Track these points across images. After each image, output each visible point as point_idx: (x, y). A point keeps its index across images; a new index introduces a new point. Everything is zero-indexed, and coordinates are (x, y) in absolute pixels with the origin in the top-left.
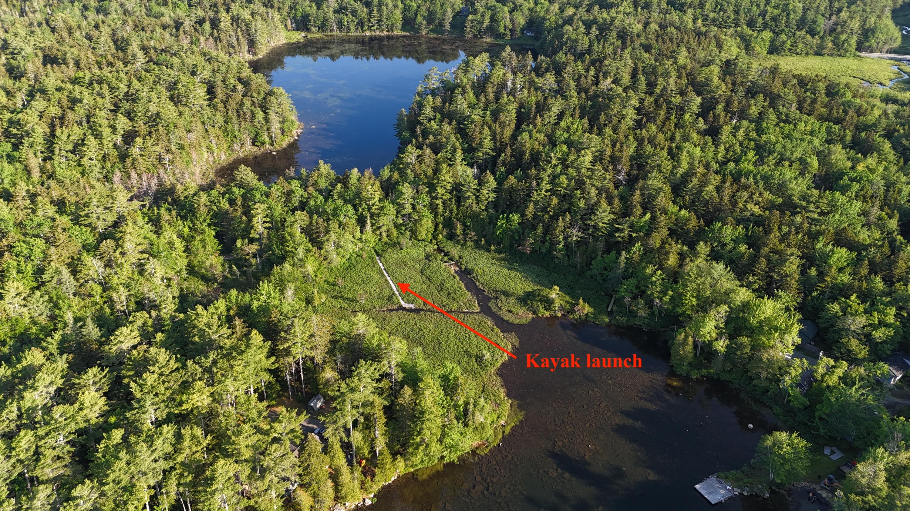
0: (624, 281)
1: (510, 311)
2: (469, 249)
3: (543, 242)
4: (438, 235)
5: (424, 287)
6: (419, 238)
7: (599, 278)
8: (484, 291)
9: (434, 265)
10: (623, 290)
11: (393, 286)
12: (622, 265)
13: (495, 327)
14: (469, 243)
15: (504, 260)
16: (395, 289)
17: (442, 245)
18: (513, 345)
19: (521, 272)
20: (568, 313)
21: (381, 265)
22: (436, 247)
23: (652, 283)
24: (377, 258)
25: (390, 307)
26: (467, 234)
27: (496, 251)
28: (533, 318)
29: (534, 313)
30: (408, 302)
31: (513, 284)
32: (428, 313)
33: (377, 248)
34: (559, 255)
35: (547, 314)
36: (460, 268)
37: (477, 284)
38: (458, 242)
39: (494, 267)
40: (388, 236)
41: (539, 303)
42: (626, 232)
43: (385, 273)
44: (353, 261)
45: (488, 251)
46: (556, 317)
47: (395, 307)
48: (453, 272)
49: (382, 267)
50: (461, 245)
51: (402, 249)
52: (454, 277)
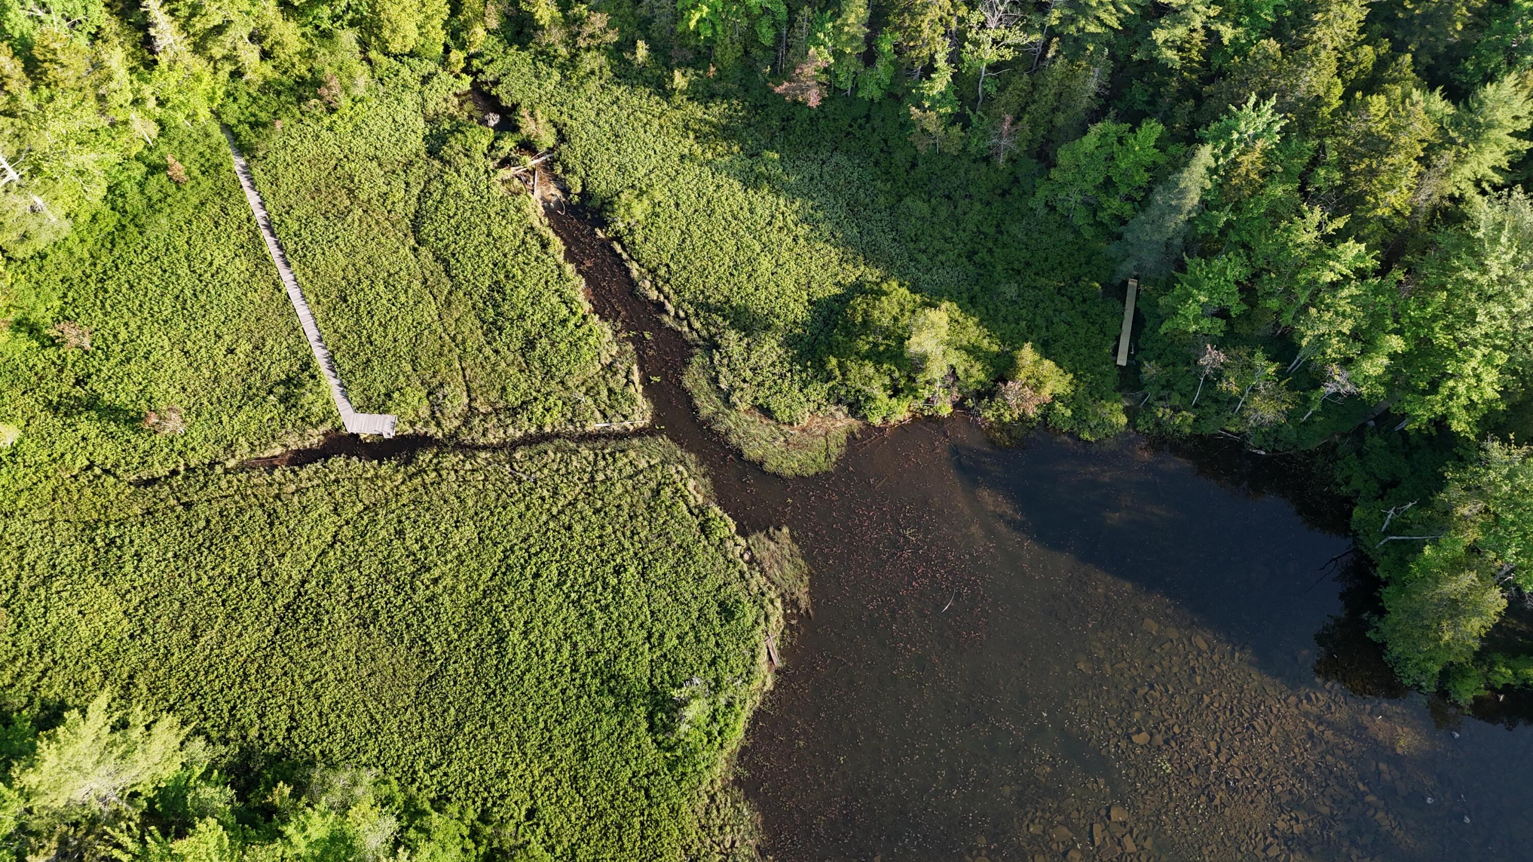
0: (1197, 266)
1: (767, 412)
2: (592, 86)
3: (869, 57)
4: (466, 26)
5: (430, 311)
6: (395, 47)
7: (1080, 219)
8: (660, 308)
9: (464, 186)
10: (1192, 309)
11: (303, 312)
12: (1193, 198)
13: (715, 510)
14: (591, 61)
15: (725, 132)
16: (312, 334)
17: (490, 73)
18: (790, 603)
19: (792, 193)
20: (979, 396)
21: (252, 199)
22: (466, 82)
23: (1316, 292)
24: (238, 163)
25: (294, 442)
26: (579, 21)
27: (695, 94)
28: (851, 437)
29: (855, 408)
30: (365, 407)
31: (766, 264)
32: (450, 460)
33: (232, 114)
34: (931, 121)
35: (902, 411)
36: (566, 191)
37: (634, 267)
38: (546, 56)
39: (691, 171)
40: (265, 55)
41: (869, 369)
42: (1198, 23)
43: (270, 247)
44: (135, 200)
45: (667, 94)
46: (934, 419)
47: (315, 438)
48: (535, 213)
49: (259, 214)
50: (562, 67)
51: (332, 111)
52: (544, 245)
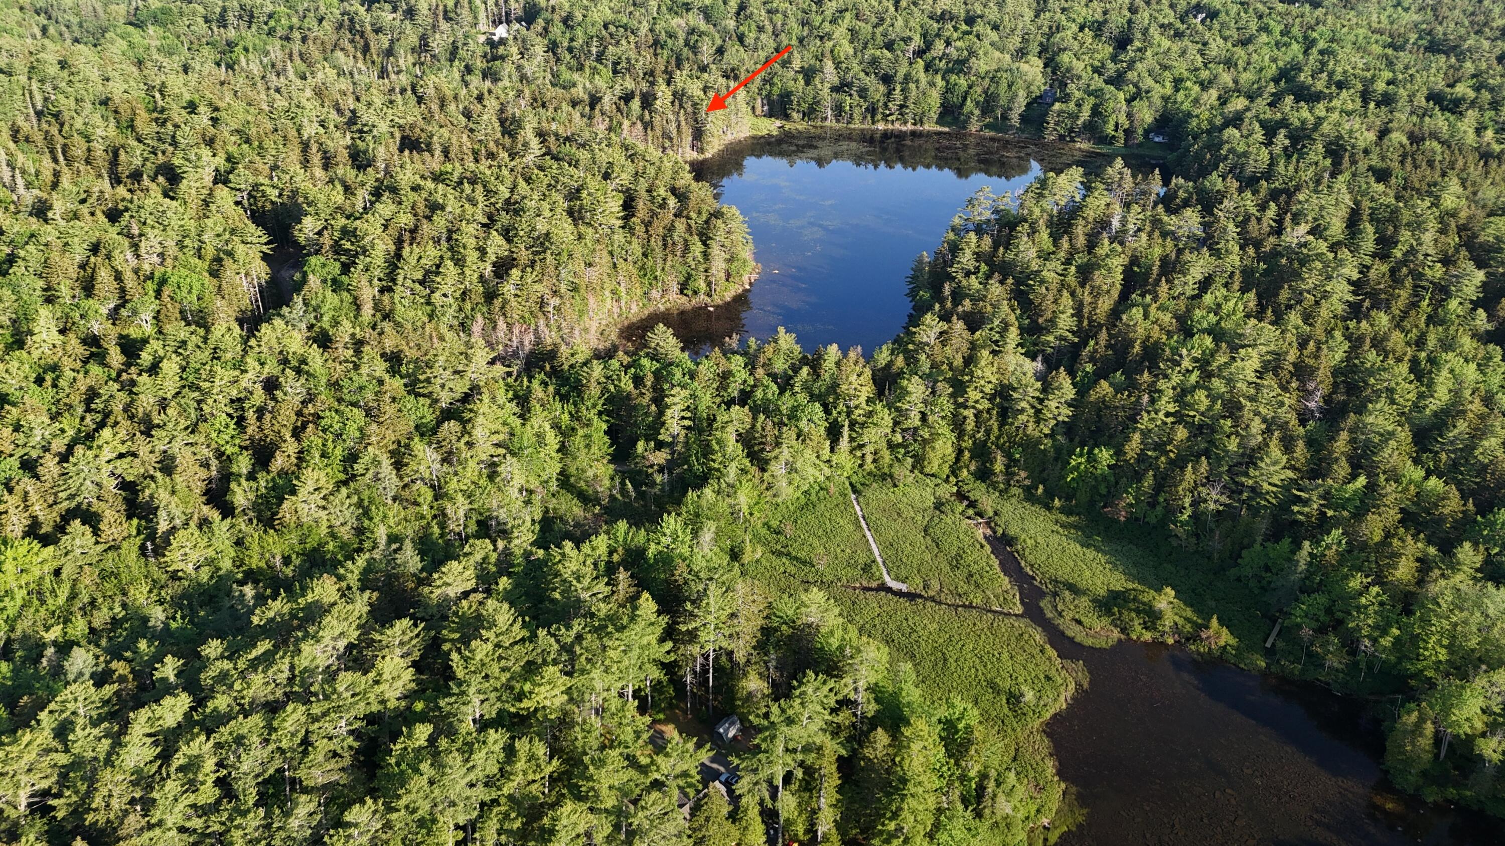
0: (1304, 597)
1: (1079, 622)
2: (1014, 500)
3: (1153, 505)
4: (960, 468)
5: (928, 557)
6: (927, 470)
7: (1252, 583)
8: (1034, 578)
9: (949, 521)
10: (1298, 612)
11: (874, 546)
12: (1302, 566)
13: (1048, 646)
14: (1015, 490)
15: (1076, 527)
16: (876, 553)
17: (966, 488)
18: (1078, 684)
19: (1105, 553)
20: (1188, 639)
21: (858, 508)
22: (955, 489)
23: (1358, 608)
24: (853, 496)
25: (865, 583)
26: (1014, 474)
27: (1062, 510)
28: (1120, 640)
29: (1123, 630)
30: (897, 579)
31: (1088, 573)
32: (929, 604)
33: (854, 479)
34: (1180, 531)
35: (1148, 636)
36: (995, 532)
37: (1023, 564)
38: (994, 486)
39: (1056, 537)
40: (875, 461)
41: (1133, 615)
42: (1315, 506)
43: (863, 523)
44: (813, 497)
45: (1049, 508)
46: (1164, 644)
47: (874, 585)
48: (981, 538)
49: (860, 513)
50: (1001, 492)
51: (895, 486)
52: (982, 546)
